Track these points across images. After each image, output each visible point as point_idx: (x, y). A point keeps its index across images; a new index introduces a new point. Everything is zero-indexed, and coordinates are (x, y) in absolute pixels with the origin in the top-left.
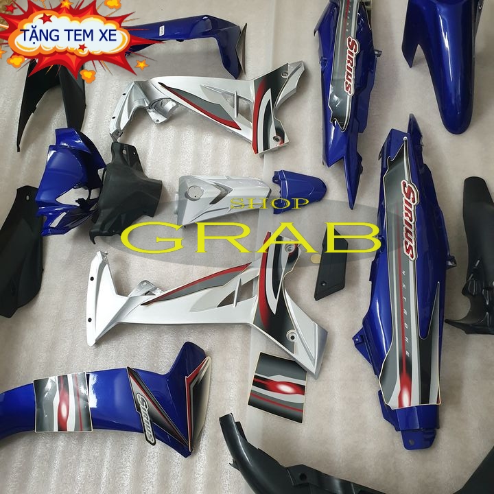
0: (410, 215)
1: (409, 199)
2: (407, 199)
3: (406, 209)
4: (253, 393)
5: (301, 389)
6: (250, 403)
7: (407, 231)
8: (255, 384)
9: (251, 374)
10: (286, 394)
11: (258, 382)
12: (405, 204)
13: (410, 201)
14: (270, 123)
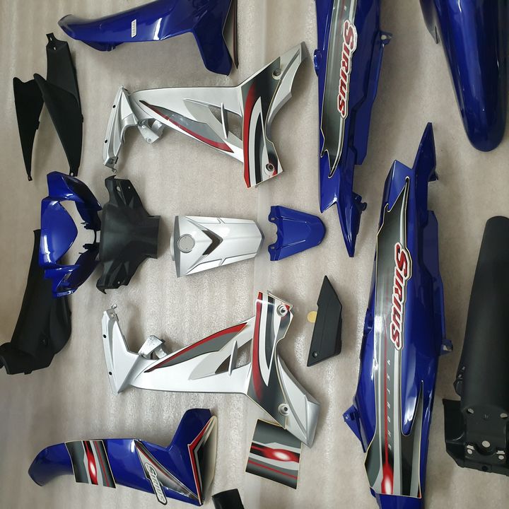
0: (400, 292)
1: (401, 270)
2: (399, 270)
3: (397, 283)
4: (250, 461)
5: (295, 457)
6: (248, 470)
7: (396, 312)
8: (252, 451)
9: (250, 441)
10: (282, 462)
11: (255, 449)
12: (396, 277)
13: (402, 273)
14: (262, 145)
